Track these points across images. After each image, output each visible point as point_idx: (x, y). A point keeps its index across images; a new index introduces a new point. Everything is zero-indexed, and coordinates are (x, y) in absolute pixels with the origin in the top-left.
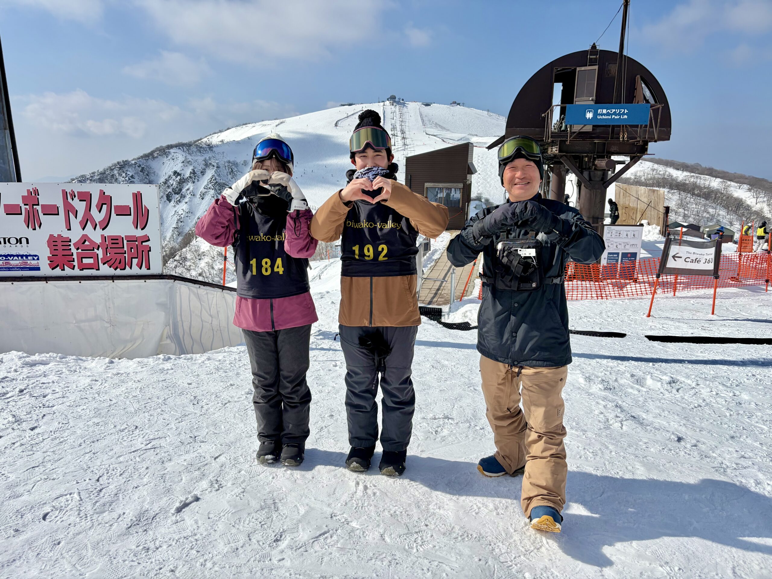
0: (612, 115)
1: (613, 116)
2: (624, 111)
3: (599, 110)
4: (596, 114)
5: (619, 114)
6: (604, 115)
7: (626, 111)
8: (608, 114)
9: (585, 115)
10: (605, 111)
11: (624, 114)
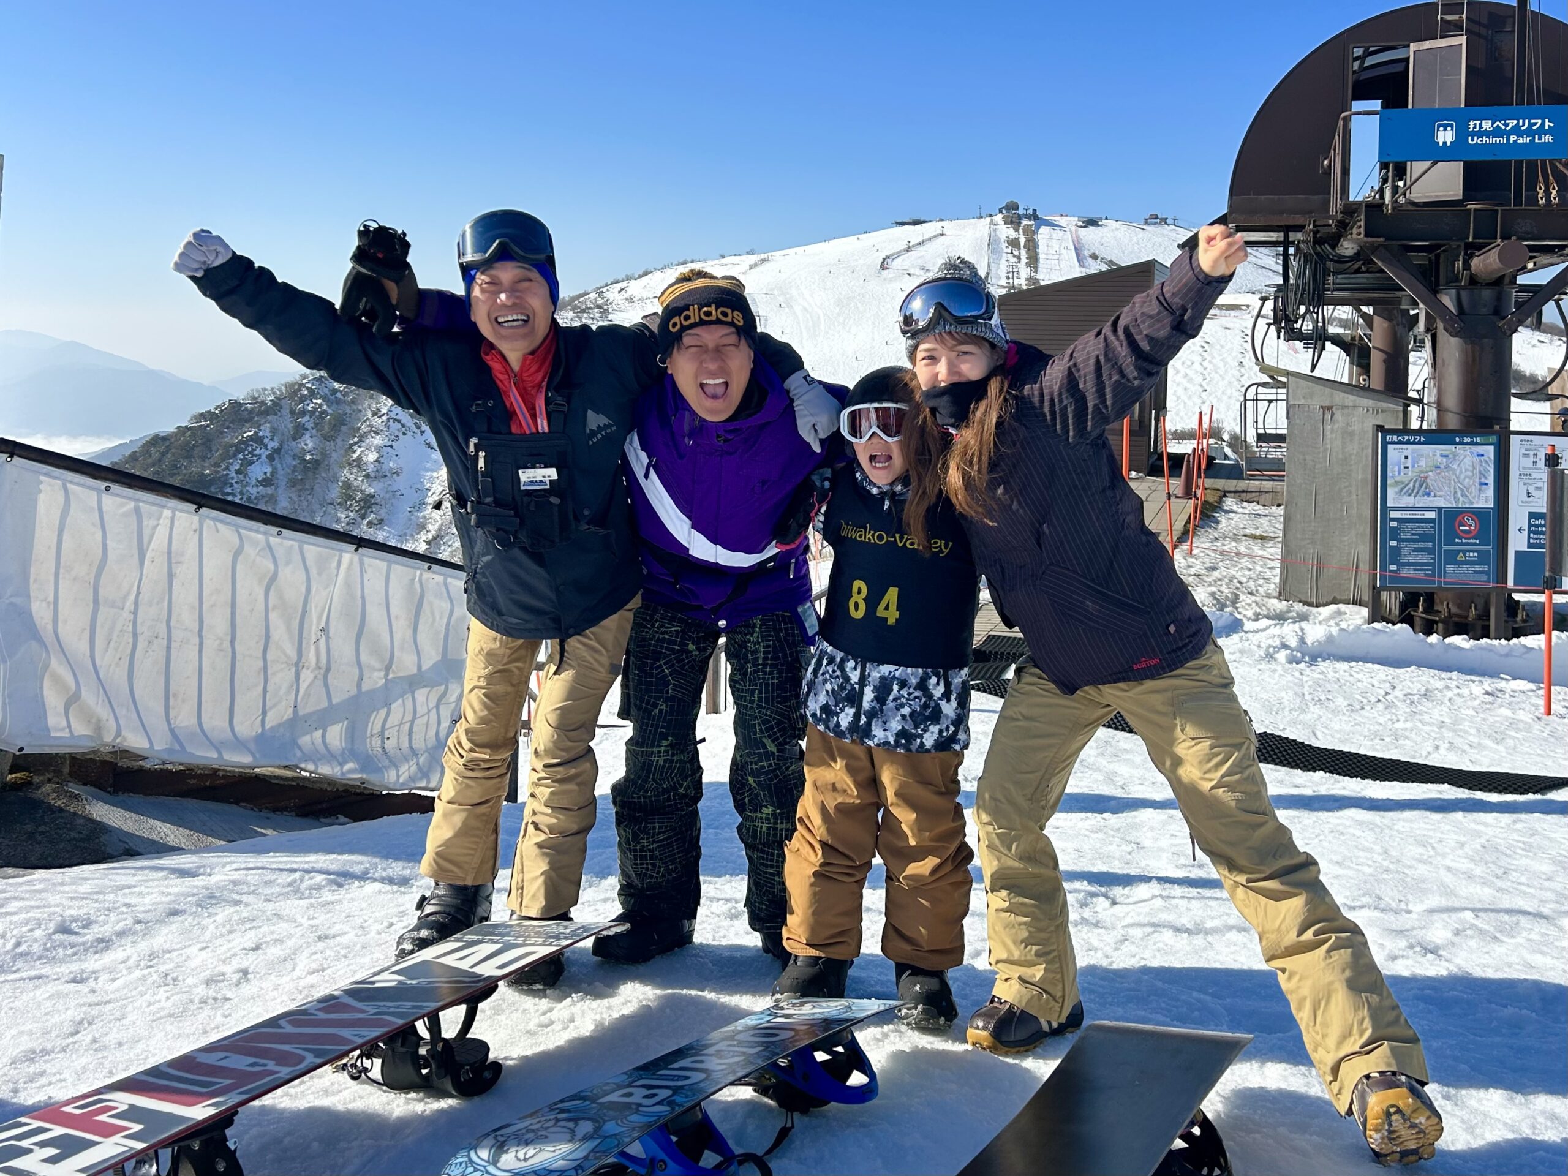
0: (1508, 134)
1: (1513, 138)
2: (1543, 124)
3: (1472, 123)
4: (1462, 133)
5: (1529, 132)
6: (1487, 134)
7: (1547, 123)
8: (1497, 132)
9: (1433, 136)
10: (1487, 125)
11: (1542, 131)
